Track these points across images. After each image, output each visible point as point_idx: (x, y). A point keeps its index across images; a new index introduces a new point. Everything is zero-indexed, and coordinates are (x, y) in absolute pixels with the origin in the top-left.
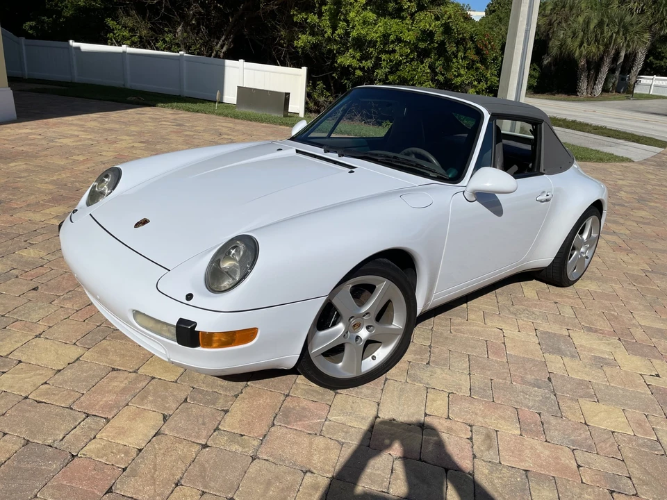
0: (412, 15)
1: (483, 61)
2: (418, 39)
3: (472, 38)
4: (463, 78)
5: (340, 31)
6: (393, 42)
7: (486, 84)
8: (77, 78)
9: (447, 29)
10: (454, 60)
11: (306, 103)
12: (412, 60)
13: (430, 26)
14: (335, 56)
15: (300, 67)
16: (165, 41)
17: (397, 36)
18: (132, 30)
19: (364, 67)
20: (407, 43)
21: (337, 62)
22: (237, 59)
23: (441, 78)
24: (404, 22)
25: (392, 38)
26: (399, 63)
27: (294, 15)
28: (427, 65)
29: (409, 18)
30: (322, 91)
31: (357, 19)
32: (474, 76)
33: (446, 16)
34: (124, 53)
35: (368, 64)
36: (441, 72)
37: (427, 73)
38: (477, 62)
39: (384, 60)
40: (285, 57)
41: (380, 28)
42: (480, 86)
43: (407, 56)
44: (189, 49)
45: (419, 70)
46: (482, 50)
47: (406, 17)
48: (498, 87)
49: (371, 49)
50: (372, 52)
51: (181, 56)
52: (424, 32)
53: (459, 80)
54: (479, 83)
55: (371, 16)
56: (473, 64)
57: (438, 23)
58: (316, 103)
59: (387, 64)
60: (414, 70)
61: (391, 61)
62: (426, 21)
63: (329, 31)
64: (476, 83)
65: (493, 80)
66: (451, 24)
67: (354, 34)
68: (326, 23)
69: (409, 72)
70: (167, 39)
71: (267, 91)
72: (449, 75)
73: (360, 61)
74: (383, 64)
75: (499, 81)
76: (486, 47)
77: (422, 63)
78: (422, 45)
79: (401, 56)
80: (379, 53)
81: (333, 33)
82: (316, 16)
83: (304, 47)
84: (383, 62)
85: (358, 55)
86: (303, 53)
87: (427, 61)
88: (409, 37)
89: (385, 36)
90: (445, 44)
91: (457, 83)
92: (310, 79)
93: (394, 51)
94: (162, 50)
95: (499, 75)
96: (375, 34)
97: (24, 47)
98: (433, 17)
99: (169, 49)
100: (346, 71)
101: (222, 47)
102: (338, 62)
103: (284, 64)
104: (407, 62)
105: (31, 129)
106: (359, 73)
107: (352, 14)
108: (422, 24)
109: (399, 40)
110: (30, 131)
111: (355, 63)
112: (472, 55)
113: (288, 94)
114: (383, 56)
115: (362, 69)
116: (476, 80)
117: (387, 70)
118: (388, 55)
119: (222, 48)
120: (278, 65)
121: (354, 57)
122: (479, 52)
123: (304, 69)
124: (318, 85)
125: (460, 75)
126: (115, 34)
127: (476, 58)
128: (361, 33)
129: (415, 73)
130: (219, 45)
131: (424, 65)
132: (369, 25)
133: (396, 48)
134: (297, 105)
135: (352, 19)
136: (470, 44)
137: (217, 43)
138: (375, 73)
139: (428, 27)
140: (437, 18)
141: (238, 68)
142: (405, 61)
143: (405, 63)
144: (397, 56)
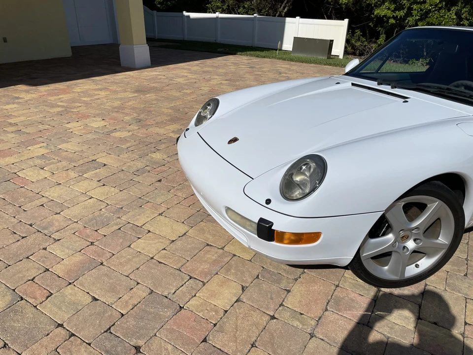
8: (187, 38)
11: (346, 48)
12: (440, 8)
14: (372, 9)
15: (343, 19)
16: (244, 7)
18: (223, 2)
19: (397, 16)
21: (374, 13)
22: (295, 17)
26: (429, 11)
28: (454, 12)
30: (359, 38)
34: (217, 17)
35: (401, 13)
36: (466, 18)
37: (453, 19)
39: (415, 10)
40: (331, 12)
43: (436, 5)
44: (260, 12)
45: (446, 16)
49: (404, 2)
50: (405, 4)
51: (255, 17)
58: (353, 47)
59: (418, 12)
60: (442, 17)
61: (421, 10)
69: (436, 19)
70: (246, 6)
71: (316, 39)
73: (394, 11)
74: (414, 13)
77: (449, 10)
79: (431, 5)
80: (411, 4)
83: (347, 4)
85: (393, 7)
86: (346, 8)
87: (454, 9)
92: (350, 28)
93: (424, 2)
94: (242, 14)
97: (156, 18)
99: (247, 13)
100: (381, 20)
101: (284, 8)
102: (375, 13)
103: (330, 18)
104: (435, 10)
105: (159, 72)
106: (392, 21)
110: (159, 73)
111: (389, 13)
113: (332, 41)
114: (415, 7)
115: (394, 18)
117: (417, 18)
118: (419, 6)
119: (284, 9)
120: (325, 19)
121: (389, 9)
123: (346, 21)
124: (356, 32)
126: (212, 5)
129: (442, 19)
130: (282, 7)
131: (451, 12)
134: (338, 50)
137: (281, 6)
138: (407, 21)
141: (295, 23)
142: (434, 10)
143: (434, 11)
144: (427, 6)
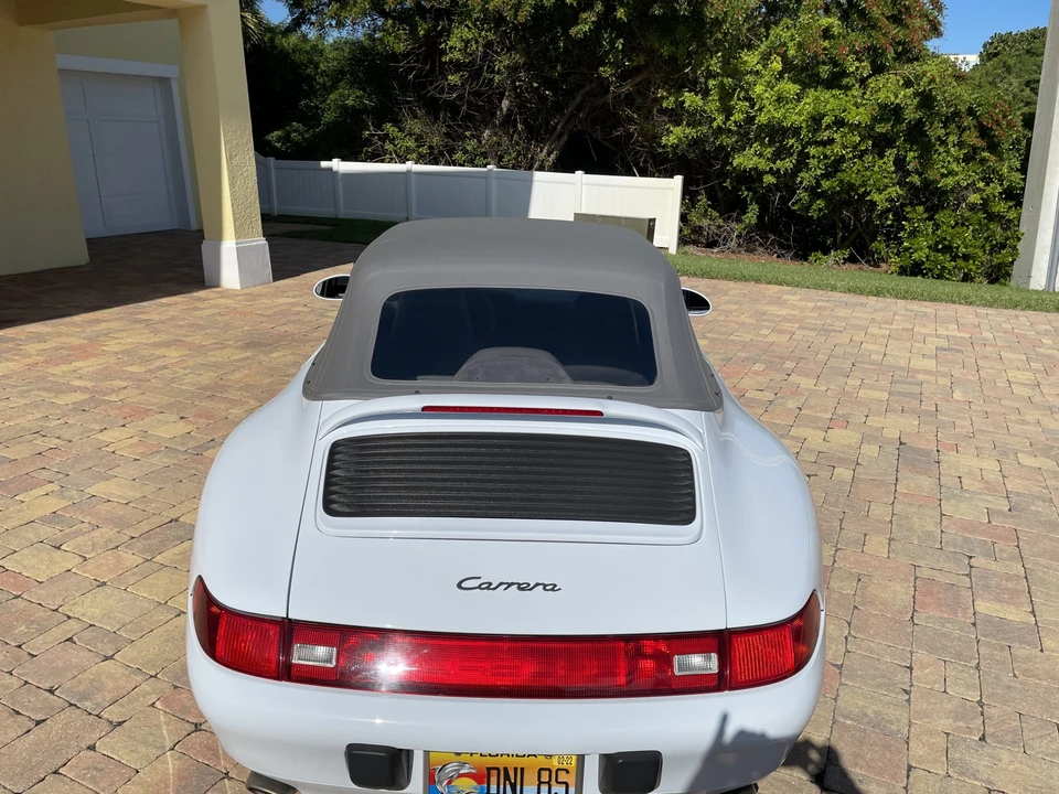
0: (863, 82)
1: (993, 147)
2: (875, 120)
3: (971, 112)
4: (957, 178)
5: (738, 116)
6: (829, 127)
7: (1001, 185)
8: (343, 212)
9: (926, 101)
10: (941, 150)
11: (680, 231)
12: (864, 153)
13: (897, 97)
14: (728, 155)
15: (672, 177)
16: (465, 152)
17: (836, 117)
18: (419, 139)
19: (778, 170)
20: (855, 127)
21: (731, 164)
22: (572, 170)
23: (916, 179)
24: (849, 93)
25: (827, 120)
26: (842, 159)
27: (663, 98)
28: (892, 159)
29: (857, 86)
30: (706, 211)
31: (767, 95)
32: (977, 174)
33: (925, 79)
34: (409, 172)
35: (786, 164)
36: (916, 170)
37: (891, 172)
38: (983, 150)
39: (814, 157)
40: (646, 161)
41: (807, 105)
42: (989, 190)
43: (855, 148)
44: (500, 160)
45: (876, 168)
46: (991, 129)
47: (854, 85)
48: (1023, 189)
49: (791, 141)
50: (792, 146)
51: (490, 171)
52: (883, 107)
53: (950, 181)
54: (987, 184)
55: (792, 88)
56: (975, 153)
57: (910, 91)
58: (698, 230)
59: (819, 162)
60: (867, 169)
61: (826, 157)
62: (889, 88)
63: (720, 119)
64: (981, 184)
65: (1012, 178)
66: (934, 93)
67: (762, 119)
68: (713, 105)
69: (857, 173)
70: (469, 148)
71: (620, 218)
72: (931, 175)
73: (772, 160)
74: (813, 163)
75: (1024, 180)
76: (998, 125)
77: (881, 156)
78: (881, 129)
79: (845, 147)
80: (805, 146)
81: (728, 119)
82: (700, 96)
83: (677, 146)
84: (811, 161)
85: (769, 151)
86: (675, 154)
87: (890, 154)
88: (859, 116)
89: (816, 120)
90: (923, 124)
91: (946, 186)
92: (689, 194)
93: (831, 141)
94: (461, 165)
95: (1024, 169)
96: (796, 116)
97: (273, 170)
98: (901, 82)
99: (472, 163)
100: (751, 178)
101: (549, 154)
102: (735, 165)
103: (644, 173)
104: (854, 157)
105: (294, 297)
106: (769, 179)
107: (759, 89)
108: (882, 96)
109: (840, 123)
110: (293, 300)
111: (763, 165)
112: (972, 138)
113: (654, 220)
114: (812, 150)
115: (775, 173)
116: (983, 179)
117: (819, 172)
118: (820, 149)
119: (549, 156)
120: (634, 175)
121: (761, 155)
122: (984, 132)
123: (678, 180)
124: (699, 201)
125: (951, 173)
126: (395, 146)
127: (980, 143)
128: (774, 117)
129: (869, 174)
130: (545, 151)
131: (885, 159)
132: (787, 103)
133: (835, 136)
134: (667, 236)
135: (759, 96)
136: (968, 121)
137: (541, 151)
138: (799, 179)
139: (892, 99)
140: (908, 84)
141: (573, 184)
142: (850, 155)
143: (851, 159)
144: (837, 149)
